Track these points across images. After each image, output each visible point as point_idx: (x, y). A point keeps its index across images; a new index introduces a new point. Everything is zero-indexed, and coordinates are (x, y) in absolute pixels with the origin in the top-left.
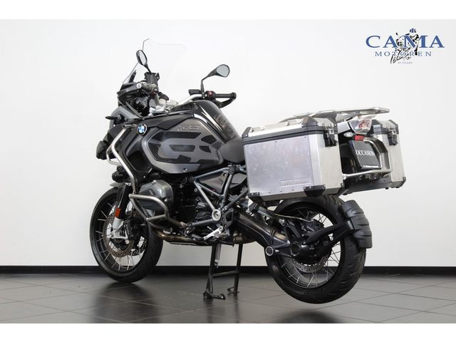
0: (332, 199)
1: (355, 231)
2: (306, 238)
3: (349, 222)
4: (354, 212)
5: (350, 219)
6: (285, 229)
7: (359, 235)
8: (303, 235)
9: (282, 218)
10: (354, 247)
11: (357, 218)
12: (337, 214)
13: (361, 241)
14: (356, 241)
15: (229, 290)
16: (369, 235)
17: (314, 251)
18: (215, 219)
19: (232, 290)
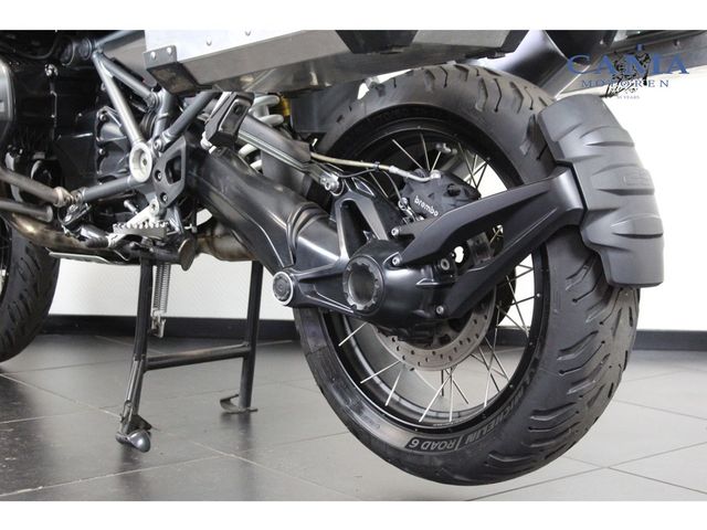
0: (508, 91)
1: (586, 215)
2: (405, 240)
3: (564, 179)
4: (591, 139)
5: (569, 166)
6: (338, 207)
7: (604, 231)
8: (396, 232)
9: (330, 168)
10: (586, 281)
11: (603, 163)
12: (523, 149)
13: (612, 255)
14: (592, 256)
15: (226, 402)
16: (650, 236)
17: (438, 295)
18: (139, 174)
19: (236, 402)
